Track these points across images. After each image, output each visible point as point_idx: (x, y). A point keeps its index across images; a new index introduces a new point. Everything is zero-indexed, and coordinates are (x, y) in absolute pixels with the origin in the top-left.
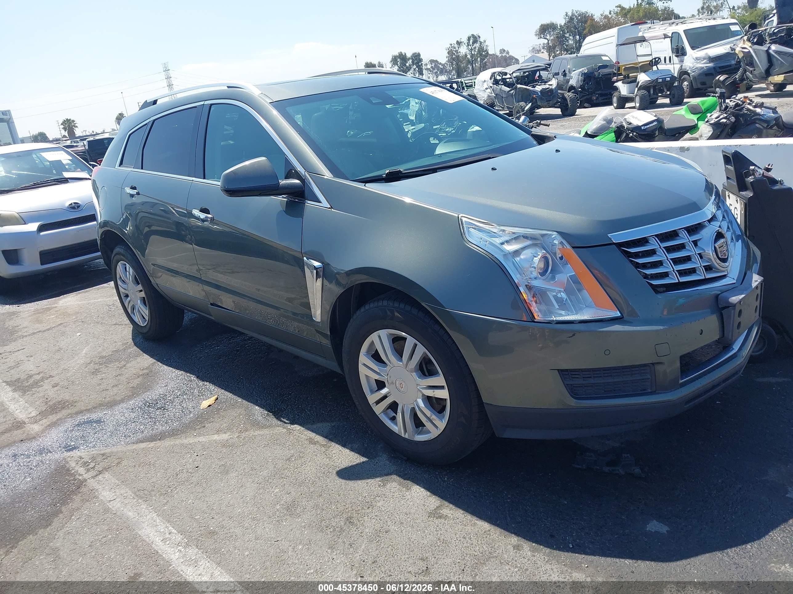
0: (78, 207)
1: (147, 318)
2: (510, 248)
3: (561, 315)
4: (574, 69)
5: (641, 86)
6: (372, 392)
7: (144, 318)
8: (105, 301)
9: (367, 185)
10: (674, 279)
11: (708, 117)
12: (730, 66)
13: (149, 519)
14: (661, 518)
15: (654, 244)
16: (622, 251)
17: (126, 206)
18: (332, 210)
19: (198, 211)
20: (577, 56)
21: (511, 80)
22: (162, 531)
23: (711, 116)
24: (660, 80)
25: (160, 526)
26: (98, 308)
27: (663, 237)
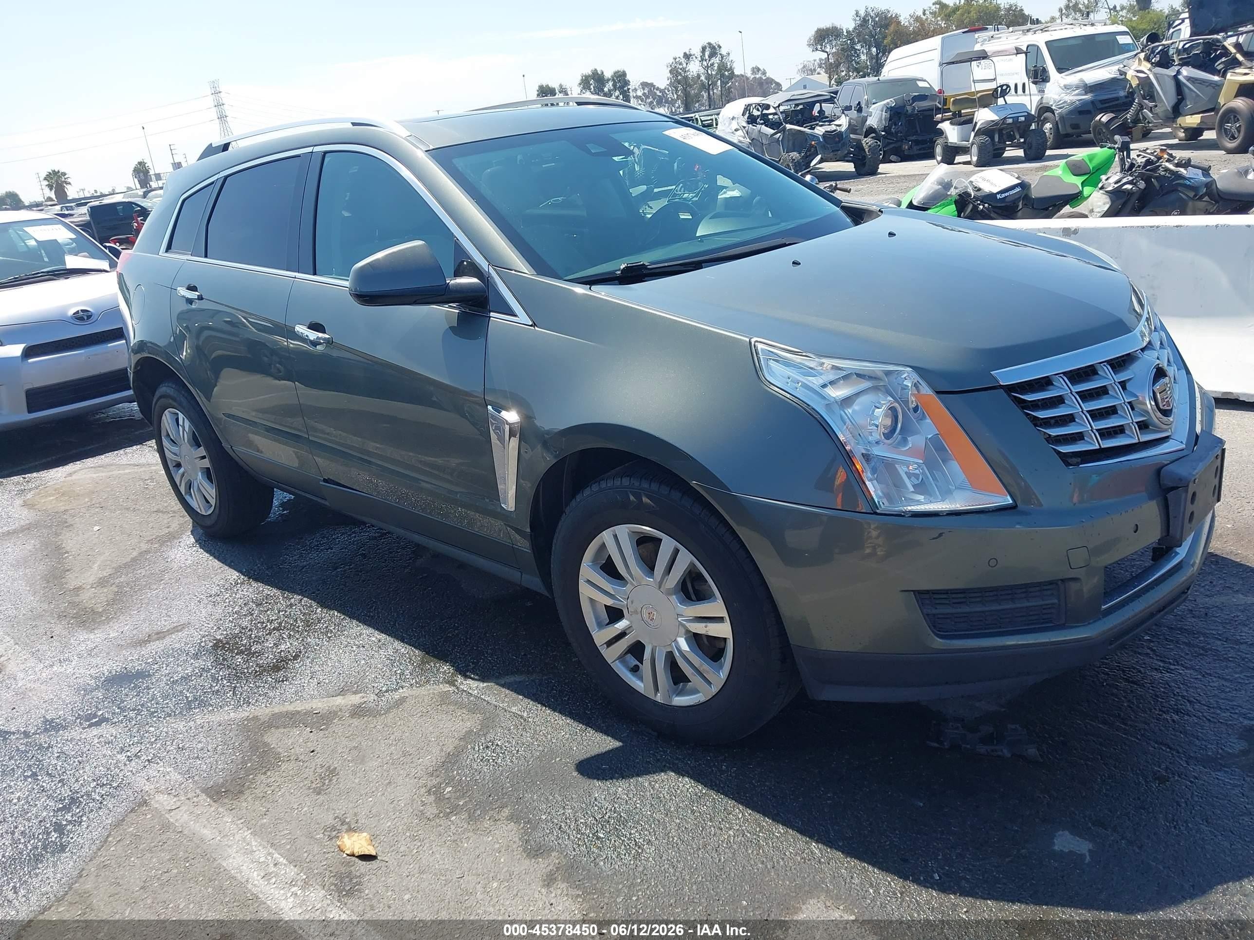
0: (89, 317)
1: (213, 502)
2: (837, 393)
3: (919, 502)
4: (874, 101)
5: (979, 129)
6: (600, 625)
7: (208, 502)
8: (137, 473)
9: (593, 287)
10: (1093, 444)
11: (1103, 180)
12: (1117, 99)
13: (239, 841)
14: (1076, 829)
15: (1062, 388)
16: (1013, 398)
17: (178, 315)
18: (536, 328)
19: (305, 328)
20: (879, 80)
21: (776, 117)
22: (262, 860)
23: (1107, 179)
24: (1010, 121)
25: (257, 853)
26: (127, 484)
27: (1076, 376)
